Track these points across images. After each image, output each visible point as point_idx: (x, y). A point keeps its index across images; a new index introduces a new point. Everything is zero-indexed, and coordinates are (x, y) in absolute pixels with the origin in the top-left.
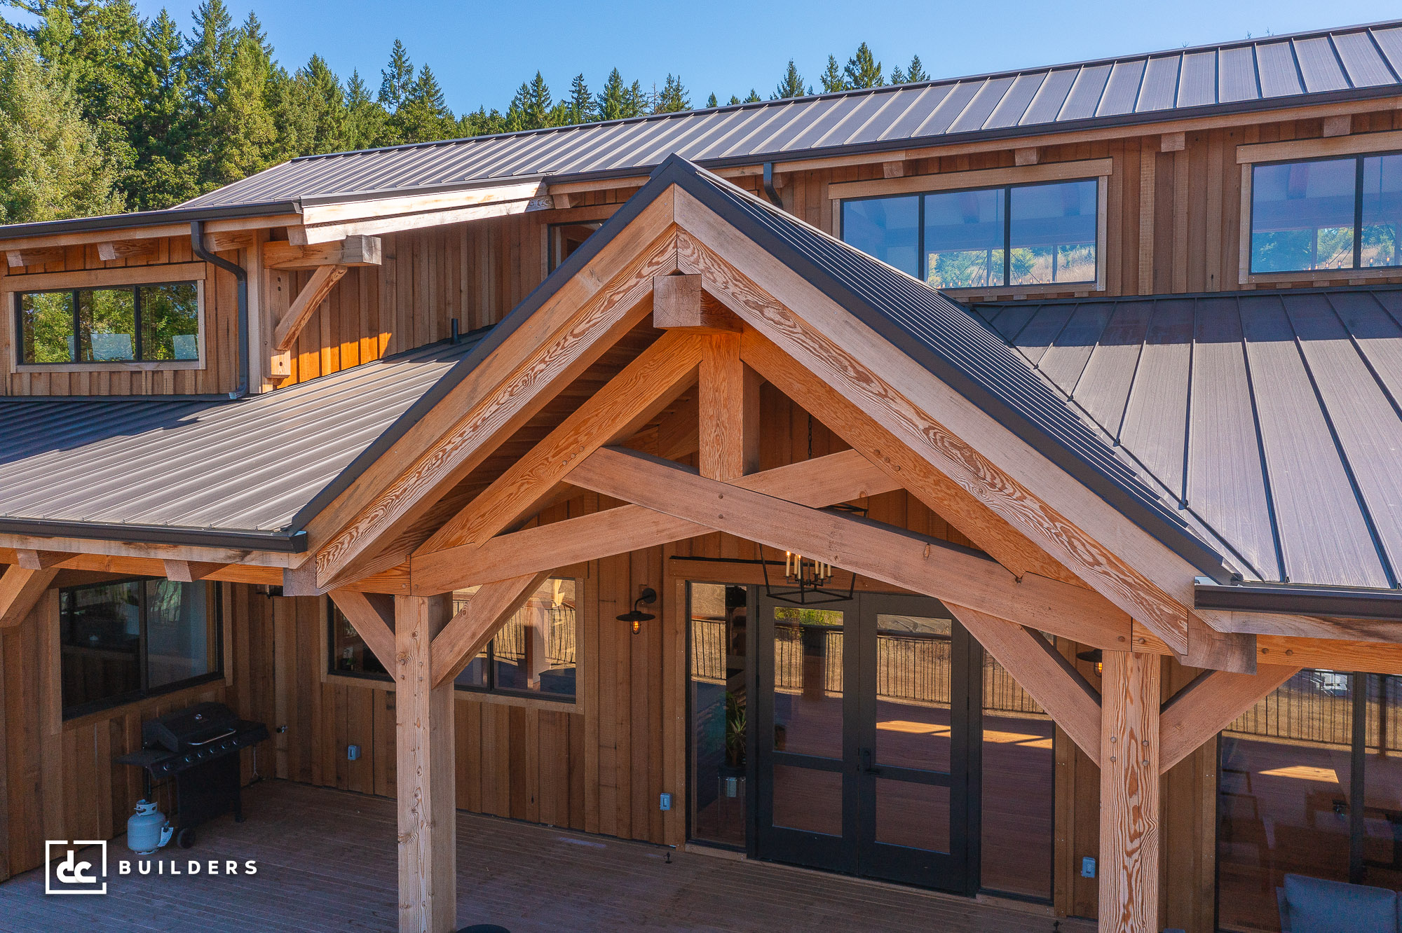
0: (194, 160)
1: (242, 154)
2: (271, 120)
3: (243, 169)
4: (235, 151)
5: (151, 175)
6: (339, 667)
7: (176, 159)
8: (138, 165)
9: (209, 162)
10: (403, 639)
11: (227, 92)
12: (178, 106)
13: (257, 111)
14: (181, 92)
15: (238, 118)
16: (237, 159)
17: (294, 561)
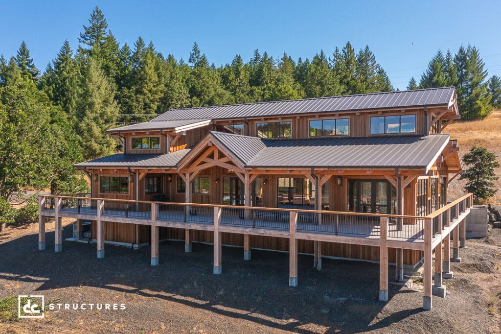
0: (134, 88)
1: (148, 86)
2: (156, 75)
3: (148, 90)
4: (146, 85)
5: (122, 93)
6: (179, 191)
7: (129, 88)
8: (118, 90)
9: (138, 89)
10: (186, 178)
11: (144, 67)
12: (129, 72)
13: (152, 73)
14: (131, 68)
15: (147, 75)
16: (147, 87)
17: (176, 169)
